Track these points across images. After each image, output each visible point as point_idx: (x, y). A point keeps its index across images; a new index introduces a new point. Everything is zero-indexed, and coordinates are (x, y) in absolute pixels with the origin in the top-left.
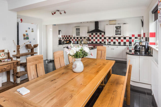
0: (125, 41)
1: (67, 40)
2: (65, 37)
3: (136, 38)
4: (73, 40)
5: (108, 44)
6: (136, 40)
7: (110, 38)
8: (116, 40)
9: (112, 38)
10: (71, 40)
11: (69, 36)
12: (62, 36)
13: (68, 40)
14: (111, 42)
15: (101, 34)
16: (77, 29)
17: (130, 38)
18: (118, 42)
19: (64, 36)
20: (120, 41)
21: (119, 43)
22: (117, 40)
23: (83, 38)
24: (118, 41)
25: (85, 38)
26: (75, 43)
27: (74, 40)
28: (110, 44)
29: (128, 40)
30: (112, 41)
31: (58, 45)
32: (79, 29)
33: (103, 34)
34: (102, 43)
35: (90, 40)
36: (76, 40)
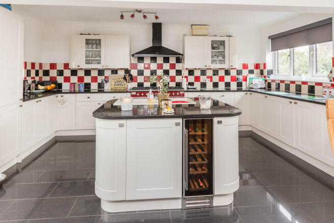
0: (228, 79)
1: (41, 78)
2: (37, 67)
3: (251, 72)
4: (67, 80)
5: (188, 88)
6: (251, 76)
7: (191, 72)
8: (208, 77)
9: (197, 73)
10: (60, 80)
11: (53, 66)
12: (26, 63)
13: (47, 79)
14: (195, 83)
15: (166, 60)
16: (88, 42)
17: (239, 72)
18: (212, 83)
19: (33, 65)
20: (216, 79)
21: (216, 85)
22: (211, 78)
23: (107, 73)
24: (211, 81)
25: (114, 72)
26: (77, 89)
27: (74, 79)
28: (195, 89)
29: (235, 77)
30: (197, 79)
31: (22, 103)
32: (98, 43)
33: (173, 60)
34: (170, 86)
35: (132, 79)
36: (81, 79)
